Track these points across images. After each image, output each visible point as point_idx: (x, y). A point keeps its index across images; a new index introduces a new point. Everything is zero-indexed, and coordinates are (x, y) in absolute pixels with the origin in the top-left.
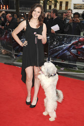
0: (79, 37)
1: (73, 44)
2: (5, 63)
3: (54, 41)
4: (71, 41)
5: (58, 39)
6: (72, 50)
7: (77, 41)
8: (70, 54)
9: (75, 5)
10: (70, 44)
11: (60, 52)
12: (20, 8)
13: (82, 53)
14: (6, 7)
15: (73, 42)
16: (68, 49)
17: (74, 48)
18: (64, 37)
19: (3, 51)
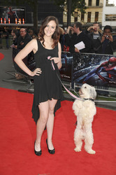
0: (110, 57)
1: (102, 65)
2: (19, 91)
3: (79, 62)
4: (99, 61)
5: (84, 59)
6: (101, 73)
7: (107, 61)
8: (98, 77)
9: (107, 15)
10: (99, 66)
11: (87, 75)
12: (38, 22)
13: (113, 76)
14: (22, 21)
15: (102, 63)
16: (97, 72)
17: (103, 71)
18: (91, 56)
19: (17, 75)
